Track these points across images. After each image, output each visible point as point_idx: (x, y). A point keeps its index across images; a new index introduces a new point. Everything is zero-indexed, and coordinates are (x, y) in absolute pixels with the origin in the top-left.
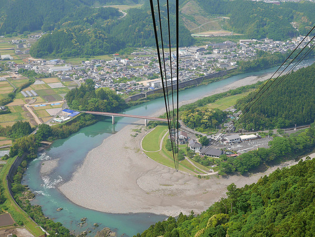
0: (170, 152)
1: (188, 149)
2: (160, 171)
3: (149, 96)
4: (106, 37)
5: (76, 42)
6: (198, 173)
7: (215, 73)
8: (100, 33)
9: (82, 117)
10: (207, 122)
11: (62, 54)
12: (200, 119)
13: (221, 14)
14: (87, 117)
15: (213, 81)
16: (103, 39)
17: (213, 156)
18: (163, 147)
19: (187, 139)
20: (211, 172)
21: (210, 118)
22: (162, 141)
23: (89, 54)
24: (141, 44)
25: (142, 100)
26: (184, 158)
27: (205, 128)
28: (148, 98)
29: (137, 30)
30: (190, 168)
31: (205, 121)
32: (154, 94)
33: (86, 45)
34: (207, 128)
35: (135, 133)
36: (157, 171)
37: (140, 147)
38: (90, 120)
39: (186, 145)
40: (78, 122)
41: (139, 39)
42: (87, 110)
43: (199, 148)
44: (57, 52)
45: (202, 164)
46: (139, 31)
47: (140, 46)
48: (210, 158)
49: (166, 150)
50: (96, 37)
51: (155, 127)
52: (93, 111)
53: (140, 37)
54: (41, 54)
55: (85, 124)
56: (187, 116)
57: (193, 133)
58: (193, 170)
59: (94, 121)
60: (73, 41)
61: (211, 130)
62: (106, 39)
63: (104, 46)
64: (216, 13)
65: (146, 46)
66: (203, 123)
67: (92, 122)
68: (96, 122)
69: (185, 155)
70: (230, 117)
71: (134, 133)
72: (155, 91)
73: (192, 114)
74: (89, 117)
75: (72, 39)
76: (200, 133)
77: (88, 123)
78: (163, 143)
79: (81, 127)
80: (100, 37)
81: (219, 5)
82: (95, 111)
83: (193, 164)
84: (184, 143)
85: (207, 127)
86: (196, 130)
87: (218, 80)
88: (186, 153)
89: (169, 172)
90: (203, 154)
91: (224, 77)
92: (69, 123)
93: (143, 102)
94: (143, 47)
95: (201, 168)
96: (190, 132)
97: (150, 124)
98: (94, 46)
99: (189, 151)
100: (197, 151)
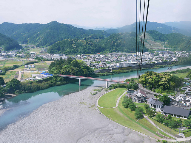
0: (126, 109)
1: (147, 107)
2: (112, 130)
3: (114, 71)
4: (93, 44)
5: (74, 46)
6: (162, 137)
7: (163, 62)
8: (89, 42)
9: (54, 79)
10: (165, 84)
11: (65, 52)
12: (158, 81)
13: (162, 40)
14: (58, 79)
15: (162, 67)
16: (91, 45)
17: (178, 116)
18: (119, 104)
19: (145, 98)
20: (181, 137)
21: (169, 81)
22: (119, 99)
23: (82, 53)
24: (114, 50)
25: (108, 73)
26: (142, 117)
27: (163, 90)
28: (113, 73)
29: (112, 42)
30: (151, 129)
31: (163, 82)
32: (118, 70)
33: (80, 48)
34: (165, 90)
35: (96, 92)
36: (108, 131)
37: (96, 103)
38: (61, 81)
39: (144, 103)
40: (49, 82)
41: (114, 47)
42: (60, 74)
43: (161, 106)
44: (63, 51)
45: (167, 125)
46: (114, 43)
47: (113, 51)
48: (176, 119)
49: (122, 107)
50: (87, 43)
51: (114, 88)
52: (64, 74)
53: (114, 46)
54: (53, 51)
55: (55, 84)
56: (145, 78)
57: (152, 94)
58: (154, 132)
59: (64, 82)
60: (73, 45)
61: (170, 92)
62: (93, 45)
63: (91, 49)
64: (159, 40)
65: (117, 51)
66: (161, 85)
67: (62, 83)
68: (66, 84)
69: (144, 113)
70: (185, 83)
71: (94, 92)
72: (119, 68)
73: (150, 76)
74: (60, 79)
75: (72, 44)
76: (158, 94)
77: (58, 83)
78: (120, 101)
79: (51, 86)
80: (89, 43)
81: (161, 35)
82: (66, 75)
83: (154, 125)
84: (142, 101)
85: (165, 88)
86: (154, 91)
87: (165, 67)
88: (145, 111)
89: (123, 132)
90: (165, 113)
91: (170, 66)
92: (40, 82)
93: (109, 75)
94: (116, 51)
95: (166, 130)
96: (149, 93)
97: (111, 87)
98: (85, 48)
99: (149, 109)
100: (158, 109)
